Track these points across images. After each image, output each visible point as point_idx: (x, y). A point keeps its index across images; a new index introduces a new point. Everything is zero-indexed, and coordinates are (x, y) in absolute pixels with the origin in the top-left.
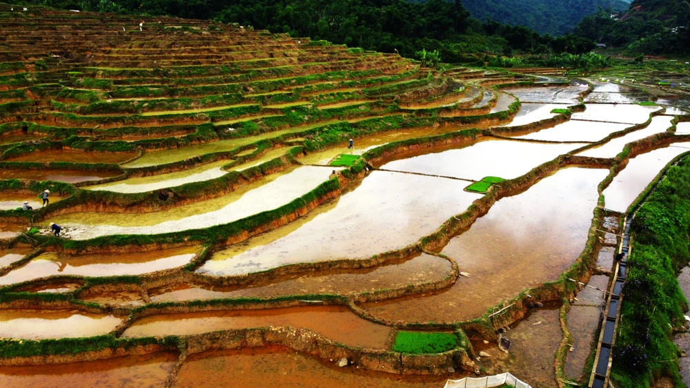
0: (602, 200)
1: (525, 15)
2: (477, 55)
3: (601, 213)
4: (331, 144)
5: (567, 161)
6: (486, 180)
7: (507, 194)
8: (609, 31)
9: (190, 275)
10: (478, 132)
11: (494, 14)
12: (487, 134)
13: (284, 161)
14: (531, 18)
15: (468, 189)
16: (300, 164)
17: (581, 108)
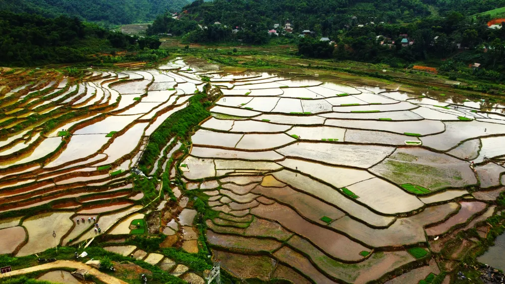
0: (144, 133)
1: (121, 7)
2: (96, 55)
3: (143, 137)
4: (53, 128)
5: (137, 121)
6: (112, 133)
7: (118, 136)
8: (172, 26)
9: (42, 169)
10: (106, 114)
11: (99, 6)
12: (109, 114)
13: (41, 137)
14: (127, 9)
15: (106, 136)
16: (47, 138)
17: (146, 95)
